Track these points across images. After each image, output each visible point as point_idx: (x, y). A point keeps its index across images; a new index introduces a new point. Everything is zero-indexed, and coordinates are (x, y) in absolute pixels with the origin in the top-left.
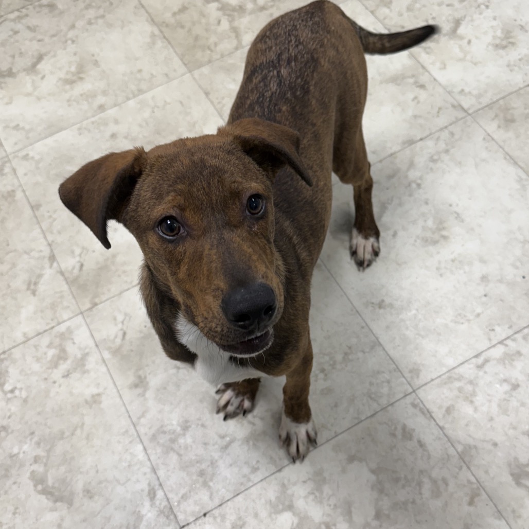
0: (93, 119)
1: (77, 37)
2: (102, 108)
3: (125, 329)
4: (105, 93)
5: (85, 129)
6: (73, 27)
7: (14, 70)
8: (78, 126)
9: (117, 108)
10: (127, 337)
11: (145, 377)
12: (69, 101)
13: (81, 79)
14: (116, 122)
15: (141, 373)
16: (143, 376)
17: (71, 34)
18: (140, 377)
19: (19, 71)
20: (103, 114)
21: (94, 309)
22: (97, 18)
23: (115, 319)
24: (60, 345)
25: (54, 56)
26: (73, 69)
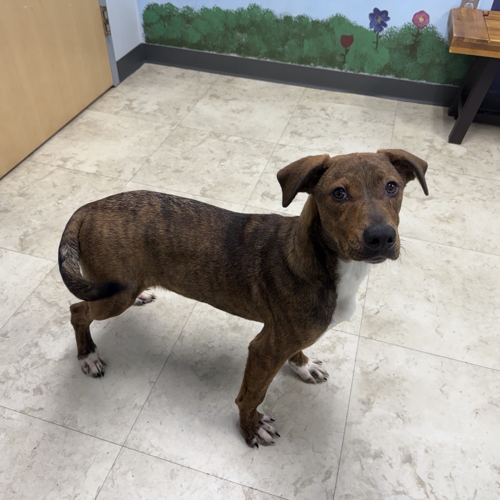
0: (441, 246)
1: (460, 201)
2: (451, 244)
3: (380, 365)
4: (458, 237)
5: (433, 247)
6: (462, 195)
7: (411, 195)
8: (429, 243)
9: (461, 249)
10: (378, 371)
11: (373, 403)
12: (433, 228)
13: (448, 222)
14: (455, 256)
15: (372, 398)
16: (372, 401)
17: (458, 198)
18: (369, 400)
19: (413, 197)
20: (449, 247)
21: (368, 340)
22: (480, 199)
23: (377, 355)
24: (335, 343)
25: (440, 202)
26: (447, 215)
